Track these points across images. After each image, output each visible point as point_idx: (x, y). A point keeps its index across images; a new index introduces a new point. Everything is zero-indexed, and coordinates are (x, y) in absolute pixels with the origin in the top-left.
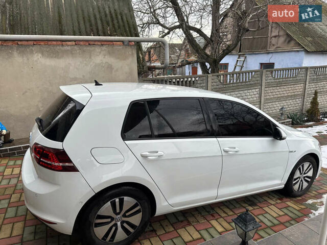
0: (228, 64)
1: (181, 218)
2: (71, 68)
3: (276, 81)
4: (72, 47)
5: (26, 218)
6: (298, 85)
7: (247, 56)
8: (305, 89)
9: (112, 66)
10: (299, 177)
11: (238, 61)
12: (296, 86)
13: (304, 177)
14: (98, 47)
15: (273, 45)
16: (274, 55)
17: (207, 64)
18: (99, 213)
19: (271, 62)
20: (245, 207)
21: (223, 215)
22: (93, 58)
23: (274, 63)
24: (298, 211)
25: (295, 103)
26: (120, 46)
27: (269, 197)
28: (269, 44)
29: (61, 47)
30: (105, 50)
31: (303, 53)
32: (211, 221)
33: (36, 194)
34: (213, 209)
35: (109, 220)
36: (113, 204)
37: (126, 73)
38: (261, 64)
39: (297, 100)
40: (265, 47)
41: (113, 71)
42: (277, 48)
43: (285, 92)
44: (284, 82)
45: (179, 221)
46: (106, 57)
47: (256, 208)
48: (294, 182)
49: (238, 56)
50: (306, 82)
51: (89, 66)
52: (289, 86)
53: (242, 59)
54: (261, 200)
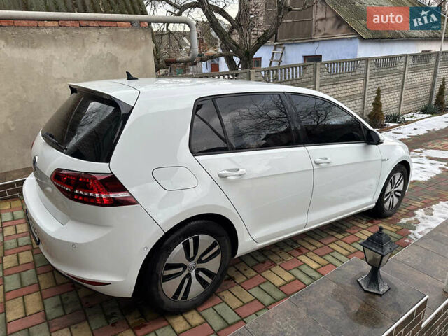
0: (261, 58)
1: (261, 258)
2: (54, 62)
3: (332, 77)
4: (54, 30)
5: (39, 286)
6: (358, 82)
7: (286, 47)
8: (365, 87)
9: (117, 58)
10: (390, 193)
11: (273, 53)
12: (354, 83)
13: (395, 192)
14: (95, 30)
15: (320, 31)
16: (321, 44)
17: (235, 58)
18: (168, 261)
19: (317, 54)
20: (333, 236)
21: (311, 248)
22: (87, 46)
23: (321, 56)
24: (395, 232)
25: (355, 105)
26: (127, 28)
27: (357, 221)
28: (314, 30)
29: (35, 30)
30: (105, 34)
31: (358, 41)
32: (299, 257)
33: (73, 245)
34: (296, 243)
35: (181, 269)
36: (186, 246)
37: (139, 69)
38: (305, 57)
39: (357, 101)
40: (309, 34)
41: (120, 65)
42: (324, 34)
43: (343, 92)
44: (342, 79)
45: (259, 262)
46: (107, 45)
47: (346, 235)
48: (385, 199)
49: (273, 48)
50: (366, 77)
51: (83, 59)
52: (347, 84)
53: (279, 51)
54: (349, 225)
